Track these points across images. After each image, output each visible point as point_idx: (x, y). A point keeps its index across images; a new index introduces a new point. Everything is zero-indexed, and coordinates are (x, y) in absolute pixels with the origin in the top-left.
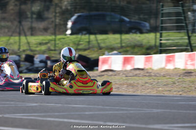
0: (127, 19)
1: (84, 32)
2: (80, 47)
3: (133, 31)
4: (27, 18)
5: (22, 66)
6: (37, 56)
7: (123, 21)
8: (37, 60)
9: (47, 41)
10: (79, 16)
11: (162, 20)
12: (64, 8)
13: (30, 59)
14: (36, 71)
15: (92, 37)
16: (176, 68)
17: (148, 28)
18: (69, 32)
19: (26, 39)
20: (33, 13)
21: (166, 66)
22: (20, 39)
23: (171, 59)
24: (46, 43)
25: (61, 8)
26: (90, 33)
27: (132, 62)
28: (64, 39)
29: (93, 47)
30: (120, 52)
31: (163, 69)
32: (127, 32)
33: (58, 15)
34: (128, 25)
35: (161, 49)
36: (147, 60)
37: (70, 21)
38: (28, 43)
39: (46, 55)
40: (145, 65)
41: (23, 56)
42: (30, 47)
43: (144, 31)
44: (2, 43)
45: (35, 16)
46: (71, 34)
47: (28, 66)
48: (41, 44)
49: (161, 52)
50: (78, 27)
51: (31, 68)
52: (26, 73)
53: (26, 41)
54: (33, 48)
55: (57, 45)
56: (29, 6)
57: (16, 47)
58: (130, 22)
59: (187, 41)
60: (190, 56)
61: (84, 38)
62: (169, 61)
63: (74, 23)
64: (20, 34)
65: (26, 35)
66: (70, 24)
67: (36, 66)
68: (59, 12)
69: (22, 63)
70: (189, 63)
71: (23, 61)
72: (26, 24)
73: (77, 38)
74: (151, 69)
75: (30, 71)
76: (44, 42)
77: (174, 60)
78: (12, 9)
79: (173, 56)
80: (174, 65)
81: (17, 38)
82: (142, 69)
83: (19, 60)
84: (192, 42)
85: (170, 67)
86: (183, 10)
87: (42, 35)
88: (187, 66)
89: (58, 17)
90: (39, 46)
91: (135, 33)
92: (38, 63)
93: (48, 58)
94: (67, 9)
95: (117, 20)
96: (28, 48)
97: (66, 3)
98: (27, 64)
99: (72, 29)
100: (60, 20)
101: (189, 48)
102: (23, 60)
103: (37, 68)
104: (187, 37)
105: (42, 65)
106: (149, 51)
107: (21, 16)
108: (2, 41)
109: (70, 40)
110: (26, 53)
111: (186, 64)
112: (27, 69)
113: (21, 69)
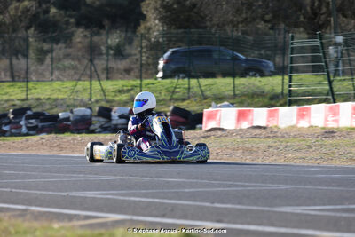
0: (242, 57)
1: (181, 75)
2: (176, 96)
3: (251, 73)
4: (101, 54)
5: (94, 122)
6: (115, 109)
7: (235, 59)
8: (115, 115)
9: (130, 88)
10: (173, 52)
11: (292, 57)
12: (153, 40)
13: (105, 113)
14: (115, 130)
15: (193, 82)
16: (311, 127)
17: (273, 69)
18: (160, 74)
19: (100, 84)
20: (109, 48)
21: (298, 123)
22: (91, 85)
23: (305, 113)
24: (128, 91)
25: (149, 40)
26: (190, 76)
27: (251, 117)
28: (153, 84)
29: (195, 95)
30: (232, 104)
31: (293, 127)
32: (243, 75)
33: (144, 50)
34: (244, 65)
35: (291, 99)
36: (271, 115)
37: (161, 59)
38: (103, 90)
40: (268, 121)
41: (97, 109)
43: (267, 73)
44: (65, 90)
45: (112, 52)
46: (163, 78)
47: (103, 123)
48: (121, 92)
49: (290, 103)
50: (173, 67)
51: (106, 125)
52: (99, 132)
53: (99, 88)
54: (110, 98)
56: (104, 37)
57: (85, 97)
58: (246, 60)
59: (328, 87)
60: (331, 108)
61: (182, 83)
62: (301, 115)
63: (167, 63)
64: (91, 78)
65: (99, 80)
66: (161, 64)
67: (114, 122)
68: (147, 47)
69: (94, 119)
70: (330, 118)
71: (95, 116)
72: (100, 64)
73: (172, 83)
74: (276, 127)
75: (105, 130)
76: (125, 88)
77: (309, 115)
78: (80, 42)
79: (308, 109)
80: (309, 122)
81: (87, 83)
82: (265, 128)
83: (91, 115)
84: (335, 89)
85: (304, 124)
86: (321, 43)
87: (121, 79)
88: (328, 123)
89: (145, 53)
90: (118, 94)
91: (254, 76)
92: (117, 118)
93: (131, 112)
94: (158, 41)
95: (228, 58)
96: (104, 97)
97: (155, 33)
98: (101, 119)
99: (164, 70)
100: (148, 57)
101: (332, 97)
102: (96, 114)
103: (116, 125)
104: (327, 82)
105: (123, 121)
106: (273, 102)
107: (93, 51)
108: (66, 87)
109: (163, 86)
110: (99, 104)
111: (326, 120)
112: (101, 127)
113: (92, 127)
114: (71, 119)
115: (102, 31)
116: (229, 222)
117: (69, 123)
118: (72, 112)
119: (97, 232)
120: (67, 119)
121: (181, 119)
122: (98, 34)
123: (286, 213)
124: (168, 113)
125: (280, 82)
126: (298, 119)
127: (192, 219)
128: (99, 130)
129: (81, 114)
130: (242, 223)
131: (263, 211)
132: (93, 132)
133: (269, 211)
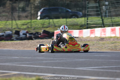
0: (70, 10)
1: (47, 18)
2: (45, 26)
3: (74, 17)
4: (17, 11)
5: (13, 36)
6: (21, 31)
7: (68, 11)
8: (21, 33)
9: (27, 23)
10: (44, 9)
11: (88, 11)
12: (36, 5)
13: (17, 33)
14: (22, 39)
15: (51, 20)
16: (95, 37)
17: (81, 15)
18: (39, 18)
19: (16, 22)
20: (19, 8)
21: (90, 35)
22: (12, 22)
23: (93, 31)
25: (34, 5)
26: (50, 18)
27: (72, 34)
28: (36, 21)
29: (52, 26)
31: (89, 37)
32: (71, 17)
33: (33, 9)
34: (71, 14)
35: (87, 26)
36: (80, 33)
37: (39, 12)
38: (17, 24)
39: (26, 31)
40: (79, 35)
42: (18, 26)
43: (79, 17)
45: (21, 10)
47: (16, 37)
48: (23, 25)
49: (87, 28)
50: (44, 15)
51: (18, 38)
52: (15, 40)
53: (15, 23)
55: (32, 25)
56: (17, 4)
57: (10, 27)
58: (71, 12)
59: (101, 22)
61: (46, 21)
62: (92, 32)
63: (41, 13)
64: (12, 20)
65: (15, 20)
66: (39, 14)
67: (21, 36)
68: (34, 7)
69: (13, 35)
70: (103, 33)
72: (16, 14)
73: (43, 21)
74: (82, 37)
75: (17, 39)
76: (25, 23)
77: (94, 32)
78: (8, 6)
80: (95, 35)
81: (10, 22)
82: (78, 37)
83: (12, 34)
84: (104, 22)
85: (93, 36)
86: (99, 5)
87: (24, 20)
88: (102, 35)
90: (22, 26)
91: (75, 18)
92: (22, 35)
93: (27, 32)
94: (38, 5)
95: (65, 11)
96: (17, 27)
97: (37, 2)
98: (16, 35)
99: (40, 16)
100: (34, 11)
101: (103, 25)
103: (22, 37)
104: (101, 20)
105: (24, 36)
106: (81, 28)
107: (13, 9)
108: (3, 23)
109: (39, 22)
110: (15, 30)
111: (101, 34)
112: (16, 38)
113: (12, 38)
114: (5, 35)
115: (16, 2)
116: (58, 74)
117: (4, 37)
118: (5, 33)
119: (5, 78)
120: (3, 36)
121: (46, 35)
122: (15, 3)
123: (80, 70)
124: (41, 33)
125: (84, 20)
126: (90, 34)
127: (44, 73)
128: (15, 39)
129: (8, 33)
130: (62, 74)
131: (71, 69)
132: (13, 40)
133: (73, 69)
